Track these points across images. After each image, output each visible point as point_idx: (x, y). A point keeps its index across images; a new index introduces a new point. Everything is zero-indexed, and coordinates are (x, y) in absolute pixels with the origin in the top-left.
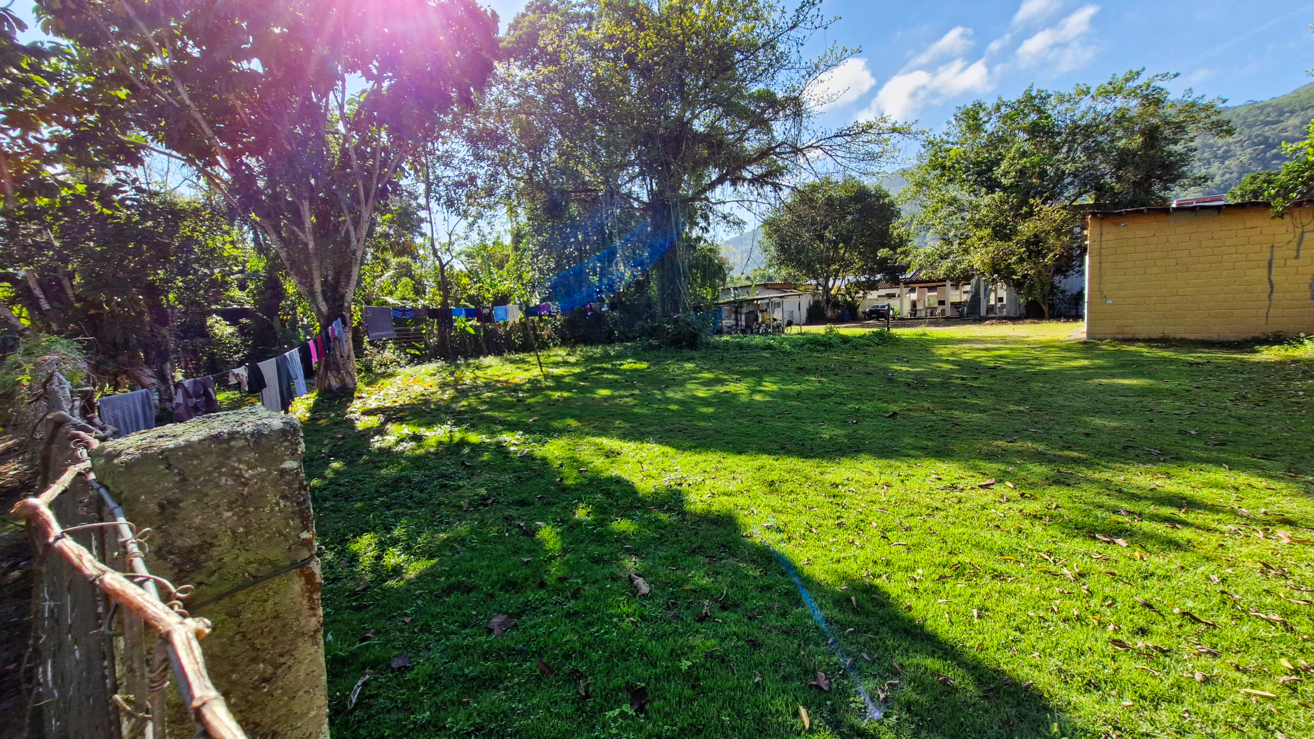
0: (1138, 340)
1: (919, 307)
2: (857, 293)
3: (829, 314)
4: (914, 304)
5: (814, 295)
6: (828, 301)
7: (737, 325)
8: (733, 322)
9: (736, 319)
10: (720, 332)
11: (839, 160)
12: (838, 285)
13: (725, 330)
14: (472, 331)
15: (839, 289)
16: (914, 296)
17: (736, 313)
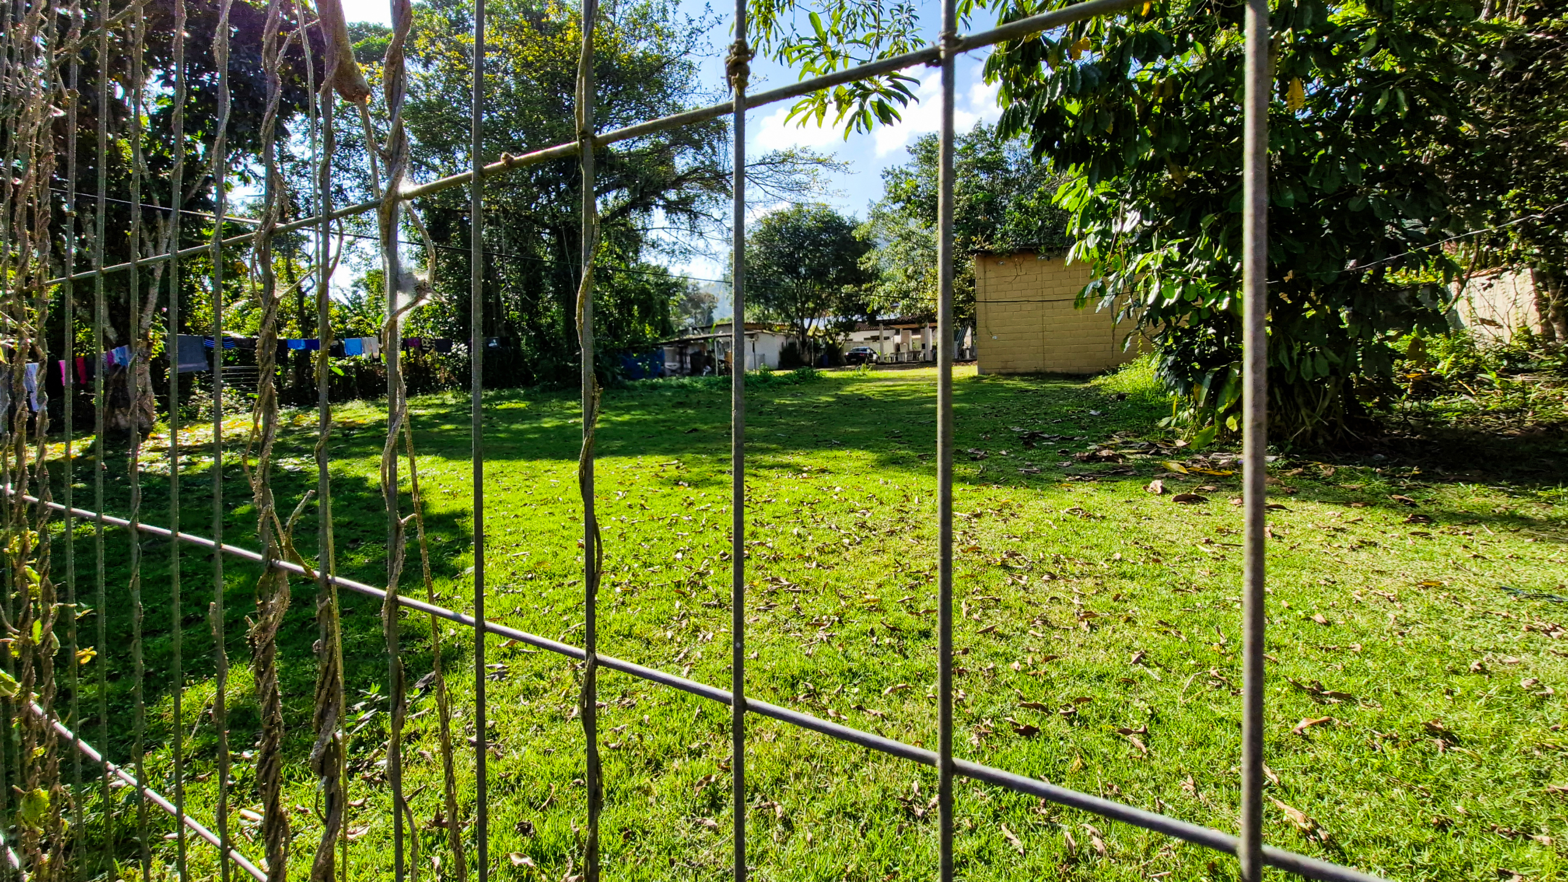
0: (1019, 374)
1: (903, 350)
2: (838, 334)
3: (806, 357)
4: (898, 347)
5: (787, 336)
6: (804, 343)
8: (677, 364)
9: (682, 362)
10: (661, 376)
11: (768, 189)
12: (817, 326)
13: (668, 372)
14: (340, 372)
15: (817, 329)
16: (898, 339)
17: (681, 354)
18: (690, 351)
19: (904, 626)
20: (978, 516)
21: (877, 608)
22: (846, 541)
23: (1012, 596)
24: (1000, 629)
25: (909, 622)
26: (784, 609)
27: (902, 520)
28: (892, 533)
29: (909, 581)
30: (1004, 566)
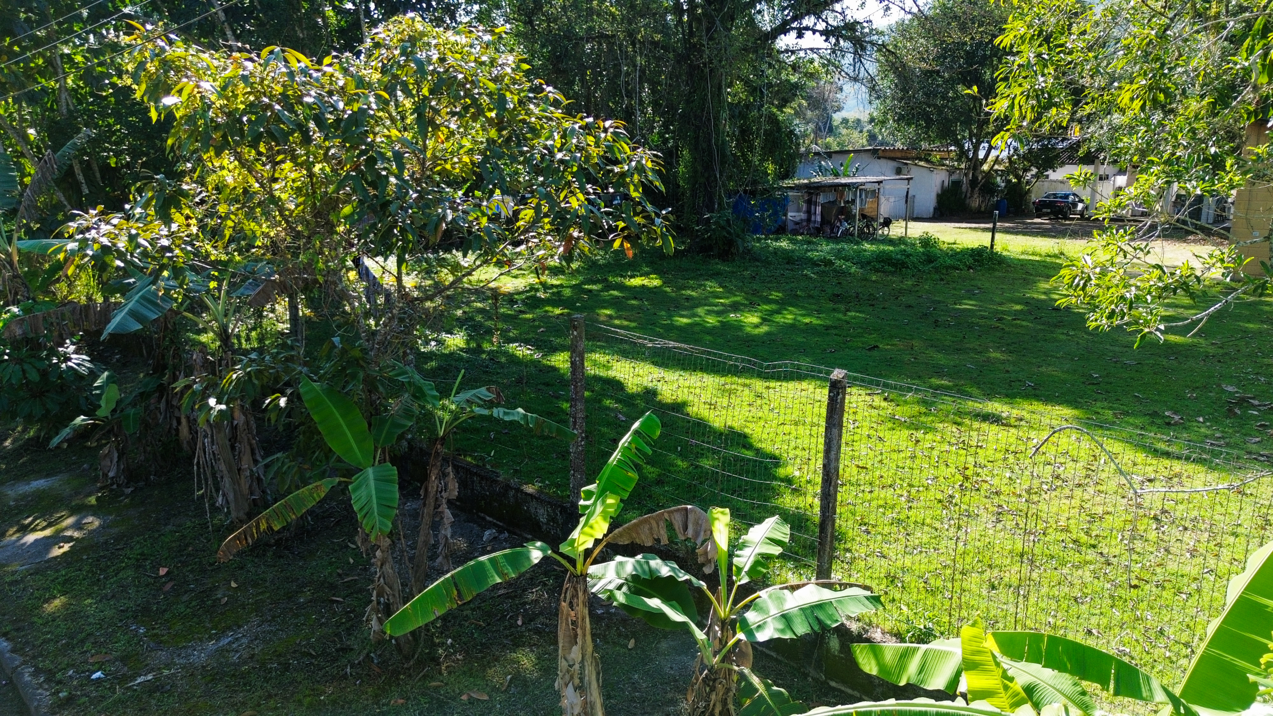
2: (1026, 170)
3: (975, 202)
5: (951, 171)
6: (974, 182)
7: (809, 220)
8: (803, 216)
9: (809, 212)
10: (781, 230)
13: (790, 226)
17: (809, 202)
18: (821, 199)
19: (1082, 541)
20: (1150, 481)
21: (1066, 530)
22: (1045, 487)
23: (1152, 536)
24: (1138, 550)
25: (1084, 538)
26: (1009, 523)
27: (1088, 476)
28: (1079, 485)
29: (1088, 518)
30: (1155, 518)
